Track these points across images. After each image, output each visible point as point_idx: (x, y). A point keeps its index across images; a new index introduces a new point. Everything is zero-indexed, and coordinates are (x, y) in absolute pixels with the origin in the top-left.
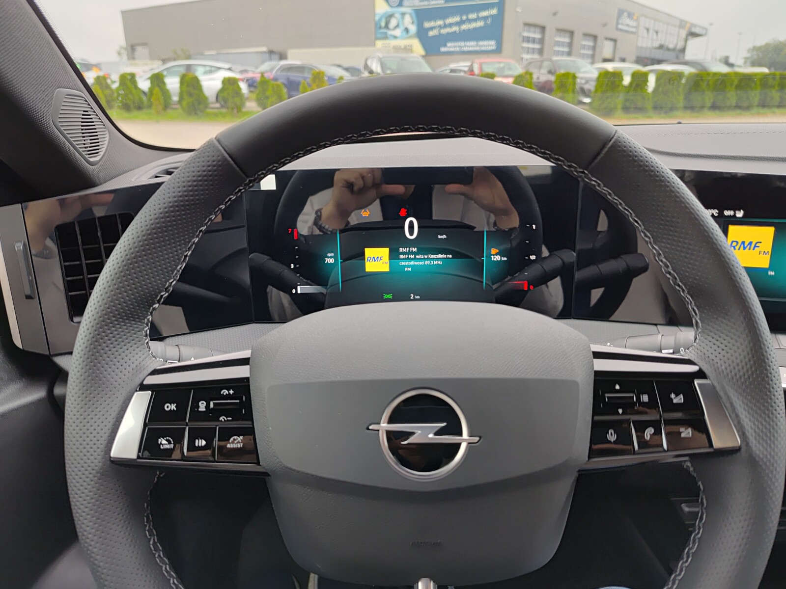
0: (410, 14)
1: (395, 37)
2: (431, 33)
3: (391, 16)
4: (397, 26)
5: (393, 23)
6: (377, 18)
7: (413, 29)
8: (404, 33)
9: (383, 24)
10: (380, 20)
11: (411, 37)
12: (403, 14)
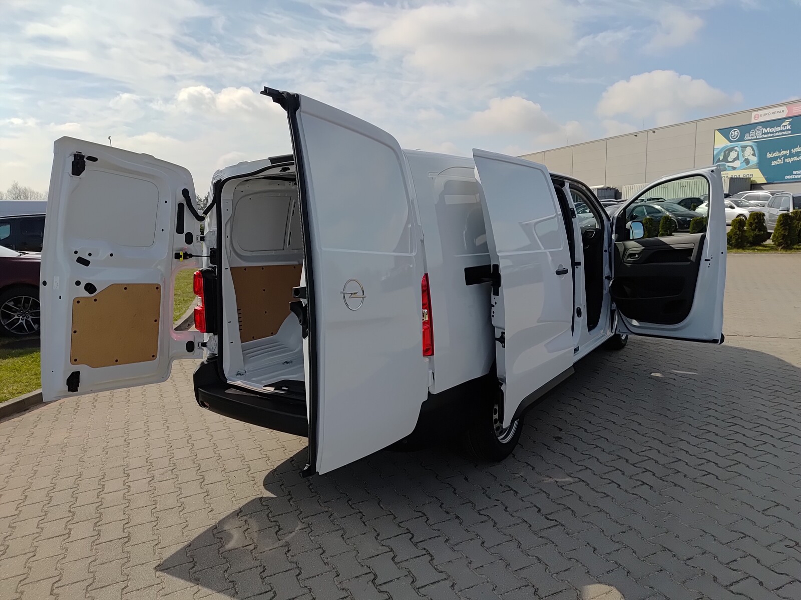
0: (751, 146)
1: (734, 168)
2: (774, 163)
3: (731, 149)
4: (737, 158)
5: (733, 155)
6: (715, 152)
7: (754, 160)
8: (744, 163)
9: (721, 158)
10: (719, 153)
11: (750, 168)
12: (745, 147)
